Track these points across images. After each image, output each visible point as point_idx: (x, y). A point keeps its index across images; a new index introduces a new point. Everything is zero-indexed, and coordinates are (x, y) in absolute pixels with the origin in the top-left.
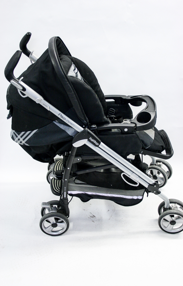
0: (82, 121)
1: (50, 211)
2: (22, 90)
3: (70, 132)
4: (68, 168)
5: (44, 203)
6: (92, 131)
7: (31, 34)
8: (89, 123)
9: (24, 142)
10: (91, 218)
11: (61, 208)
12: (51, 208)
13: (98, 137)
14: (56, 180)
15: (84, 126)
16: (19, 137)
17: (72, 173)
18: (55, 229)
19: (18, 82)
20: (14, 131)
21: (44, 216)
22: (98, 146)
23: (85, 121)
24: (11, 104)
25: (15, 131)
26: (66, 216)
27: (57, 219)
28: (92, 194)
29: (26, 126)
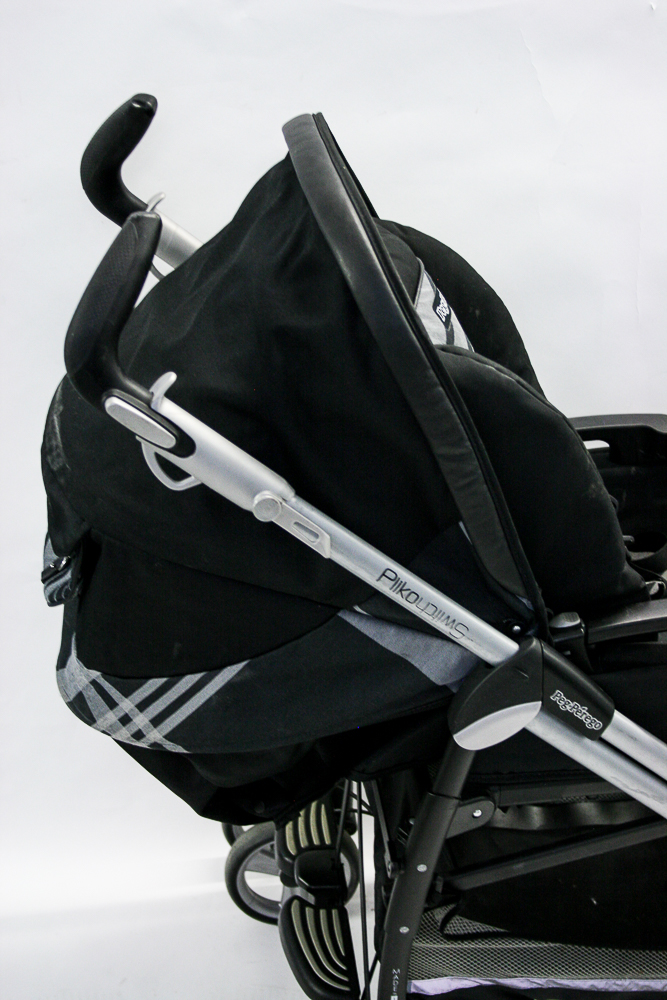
0: (510, 600)
2: (170, 451)
3: (434, 665)
4: (422, 868)
6: (559, 649)
7: (155, 102)
8: (546, 609)
9: (156, 735)
13: (597, 684)
14: (309, 911)
15: (517, 628)
16: (127, 705)
17: (439, 888)
19: (148, 403)
20: (95, 674)
22: (595, 736)
23: (525, 601)
24: (85, 527)
25: (105, 675)
28: (534, 986)
29: (177, 645)
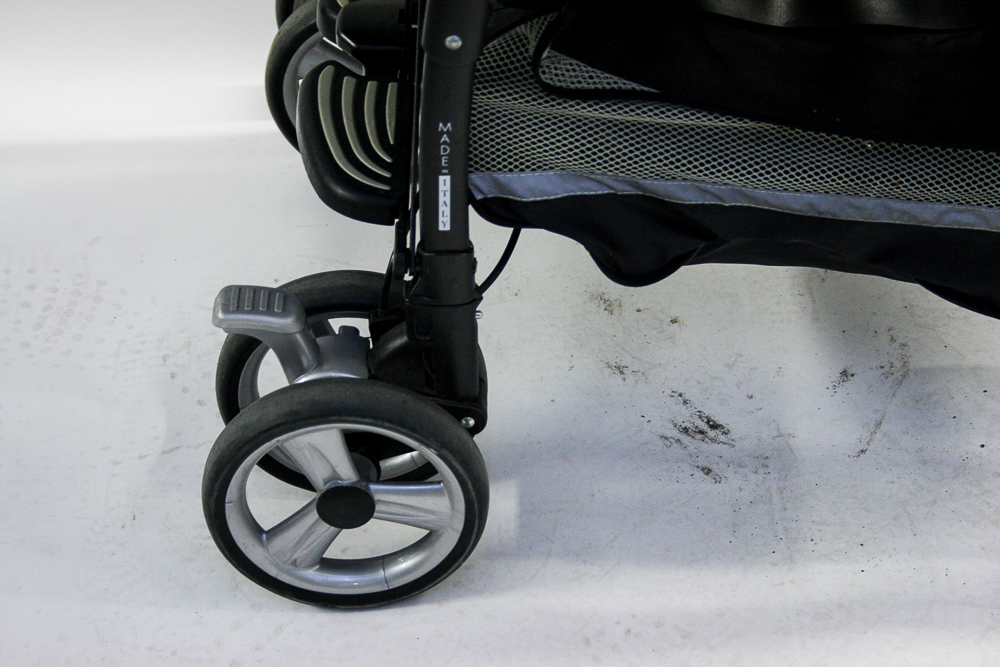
1: (302, 371)
5: (240, 289)
10: (685, 439)
11: (401, 341)
12: (315, 348)
14: (348, 84)
18: (351, 543)
21: (247, 416)
26: (459, 415)
27: (366, 450)
